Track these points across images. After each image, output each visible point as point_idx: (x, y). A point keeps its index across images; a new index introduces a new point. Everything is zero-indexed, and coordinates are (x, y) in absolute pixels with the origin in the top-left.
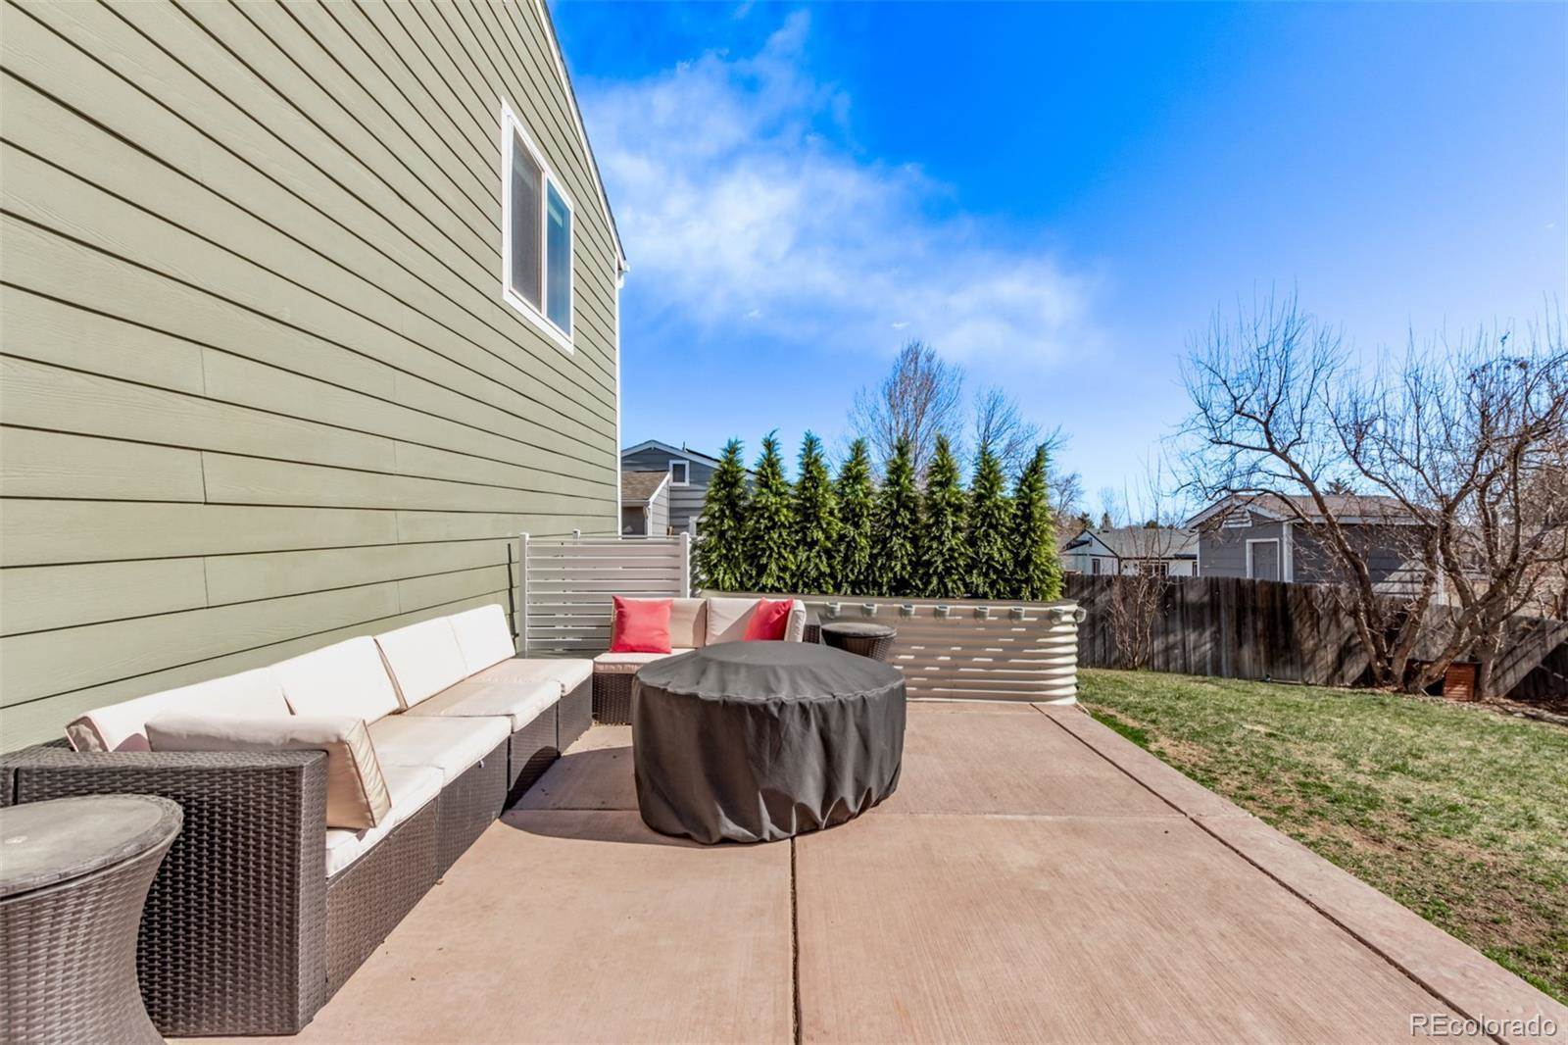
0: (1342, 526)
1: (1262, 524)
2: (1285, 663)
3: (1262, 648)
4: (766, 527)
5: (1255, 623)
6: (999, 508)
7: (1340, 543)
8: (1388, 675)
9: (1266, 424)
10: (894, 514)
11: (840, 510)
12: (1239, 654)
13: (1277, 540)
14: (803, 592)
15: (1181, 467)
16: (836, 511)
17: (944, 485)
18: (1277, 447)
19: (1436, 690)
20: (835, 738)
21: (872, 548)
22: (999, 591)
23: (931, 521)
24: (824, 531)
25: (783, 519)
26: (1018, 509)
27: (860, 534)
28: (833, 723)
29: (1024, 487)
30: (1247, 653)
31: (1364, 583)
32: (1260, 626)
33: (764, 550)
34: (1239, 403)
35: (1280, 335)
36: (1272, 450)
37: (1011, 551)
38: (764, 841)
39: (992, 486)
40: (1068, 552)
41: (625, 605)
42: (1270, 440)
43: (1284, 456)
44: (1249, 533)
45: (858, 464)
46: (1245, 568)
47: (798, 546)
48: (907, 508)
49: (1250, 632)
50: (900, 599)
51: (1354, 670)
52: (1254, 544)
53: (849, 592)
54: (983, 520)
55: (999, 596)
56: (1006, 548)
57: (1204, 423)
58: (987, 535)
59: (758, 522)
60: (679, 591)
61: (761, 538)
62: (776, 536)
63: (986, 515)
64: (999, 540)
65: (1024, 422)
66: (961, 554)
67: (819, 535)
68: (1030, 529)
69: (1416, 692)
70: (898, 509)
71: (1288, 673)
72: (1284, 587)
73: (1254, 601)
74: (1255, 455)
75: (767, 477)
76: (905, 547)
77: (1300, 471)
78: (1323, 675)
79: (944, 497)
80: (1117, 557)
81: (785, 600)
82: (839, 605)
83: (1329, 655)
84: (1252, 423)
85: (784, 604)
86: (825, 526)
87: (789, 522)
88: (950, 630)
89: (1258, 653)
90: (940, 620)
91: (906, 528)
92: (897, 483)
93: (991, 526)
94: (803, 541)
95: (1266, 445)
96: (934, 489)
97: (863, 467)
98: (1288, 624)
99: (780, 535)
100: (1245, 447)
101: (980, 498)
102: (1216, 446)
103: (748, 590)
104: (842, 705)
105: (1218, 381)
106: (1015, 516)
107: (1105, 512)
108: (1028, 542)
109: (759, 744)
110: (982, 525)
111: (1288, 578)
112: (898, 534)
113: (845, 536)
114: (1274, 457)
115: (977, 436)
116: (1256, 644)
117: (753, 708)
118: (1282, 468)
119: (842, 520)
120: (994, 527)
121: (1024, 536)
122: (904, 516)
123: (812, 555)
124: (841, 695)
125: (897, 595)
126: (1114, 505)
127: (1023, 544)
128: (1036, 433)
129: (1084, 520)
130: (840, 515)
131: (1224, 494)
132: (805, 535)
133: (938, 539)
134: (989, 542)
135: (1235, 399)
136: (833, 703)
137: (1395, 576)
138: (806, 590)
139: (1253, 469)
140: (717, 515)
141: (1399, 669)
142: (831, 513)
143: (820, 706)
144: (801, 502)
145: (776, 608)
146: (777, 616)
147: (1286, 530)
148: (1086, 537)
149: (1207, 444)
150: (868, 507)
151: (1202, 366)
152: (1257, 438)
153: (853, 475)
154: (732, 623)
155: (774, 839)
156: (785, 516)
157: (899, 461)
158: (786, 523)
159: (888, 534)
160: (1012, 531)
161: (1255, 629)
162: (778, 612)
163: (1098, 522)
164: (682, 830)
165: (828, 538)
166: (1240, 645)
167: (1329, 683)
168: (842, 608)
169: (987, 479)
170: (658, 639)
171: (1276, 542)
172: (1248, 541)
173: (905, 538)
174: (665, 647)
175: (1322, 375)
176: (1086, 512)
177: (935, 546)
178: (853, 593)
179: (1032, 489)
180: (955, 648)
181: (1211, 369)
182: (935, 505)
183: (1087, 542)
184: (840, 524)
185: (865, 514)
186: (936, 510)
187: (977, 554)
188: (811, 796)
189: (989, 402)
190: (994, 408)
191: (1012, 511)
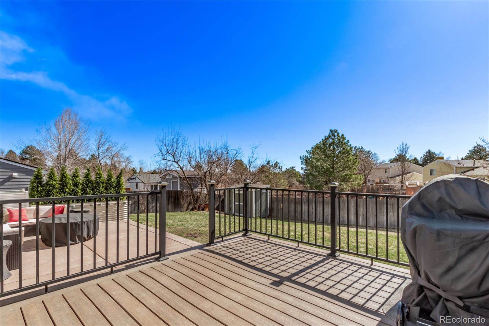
0: (188, 178)
1: (174, 177)
2: (177, 208)
3: (173, 205)
4: (52, 189)
5: (172, 199)
6: (112, 182)
7: (188, 182)
8: (195, 208)
9: (173, 156)
10: (87, 184)
11: (73, 184)
12: (168, 207)
13: (177, 181)
14: (63, 203)
15: (156, 164)
16: (71, 184)
17: (99, 178)
18: (176, 161)
19: (203, 210)
20: (89, 226)
21: (82, 192)
22: (113, 199)
23: (97, 186)
24: (69, 189)
25: (57, 187)
26: (117, 182)
27: (78, 189)
28: (89, 223)
29: (118, 178)
30: (170, 207)
31: (192, 190)
32: (173, 200)
33: (51, 194)
34: (168, 150)
35: (176, 136)
36: (175, 161)
37: (115, 191)
38: (77, 244)
39: (111, 178)
40: (128, 182)
41: (11, 210)
42: (174, 159)
43: (177, 163)
44: (172, 179)
45: (77, 173)
46: (171, 187)
47: (61, 193)
48: (90, 183)
49: (171, 202)
50: (90, 203)
51: (191, 207)
52: (173, 182)
53: (76, 202)
54: (109, 185)
55: (113, 200)
56: (114, 190)
57: (161, 154)
58: (110, 188)
59: (49, 187)
60: (26, 206)
61: (51, 191)
62: (55, 191)
63: (109, 184)
64: (113, 189)
65: (113, 141)
66: (104, 192)
67: (67, 190)
68: (119, 186)
69: (200, 211)
70: (88, 183)
71: (178, 210)
72: (177, 191)
73: (172, 195)
74: (172, 162)
75: (52, 176)
76: (90, 191)
77: (180, 166)
78: (185, 209)
79: (100, 180)
80: (143, 183)
81: (63, 205)
82: (75, 205)
83: (186, 205)
84: (171, 155)
85: (63, 206)
86: (69, 188)
87: (59, 187)
88: (102, 208)
89: (172, 206)
90: (100, 206)
91: (90, 187)
92: (88, 177)
93: (111, 186)
94: (63, 191)
95: (174, 160)
96: (97, 179)
97: (78, 174)
98: (178, 199)
99: (56, 190)
100: (170, 161)
101: (108, 180)
102: (163, 160)
103: (46, 204)
104: (90, 221)
105: (164, 145)
106: (116, 184)
107: (140, 167)
108: (119, 189)
109: (76, 229)
110: (109, 186)
111: (179, 190)
112: (89, 189)
113: (74, 190)
114: (175, 163)
115: (95, 144)
116: (172, 204)
117: (75, 223)
118: (177, 165)
119: (73, 186)
120: (112, 186)
121: (118, 188)
122: (90, 185)
123: (65, 194)
124: (90, 219)
125: (88, 202)
126: (143, 165)
127: (118, 189)
128: (117, 145)
129: (134, 170)
130: (73, 185)
131: (165, 171)
132: (63, 190)
133: (99, 189)
134: (110, 189)
135: (167, 150)
136: (89, 221)
137: (198, 188)
138: (64, 203)
139: (172, 165)
140: (36, 186)
141: (197, 206)
142: (70, 185)
143: (87, 221)
144: (61, 182)
145: (61, 207)
146: (61, 209)
147: (178, 179)
148: (134, 177)
149: (162, 159)
150: (80, 183)
151: (160, 141)
152: (172, 159)
153: (75, 176)
154: (45, 212)
155: (79, 243)
156: (57, 186)
157: (88, 172)
158: (58, 188)
159: (86, 189)
160: (116, 187)
161: (172, 201)
162: (61, 208)
163: (138, 170)
164: (60, 245)
165: (70, 190)
166: (169, 205)
167: (186, 211)
168: (75, 206)
169: (110, 176)
170: (25, 217)
171: (176, 182)
172: (171, 181)
173: (90, 189)
174: (27, 219)
175: (185, 146)
176: (134, 167)
177: (98, 191)
178: (77, 202)
179: (120, 178)
180: (103, 212)
181: (162, 142)
182: (97, 182)
183: (134, 178)
184: (73, 187)
185: (80, 184)
186: (98, 183)
187: (108, 192)
188: (85, 235)
189: (100, 133)
190: (102, 135)
191: (116, 183)
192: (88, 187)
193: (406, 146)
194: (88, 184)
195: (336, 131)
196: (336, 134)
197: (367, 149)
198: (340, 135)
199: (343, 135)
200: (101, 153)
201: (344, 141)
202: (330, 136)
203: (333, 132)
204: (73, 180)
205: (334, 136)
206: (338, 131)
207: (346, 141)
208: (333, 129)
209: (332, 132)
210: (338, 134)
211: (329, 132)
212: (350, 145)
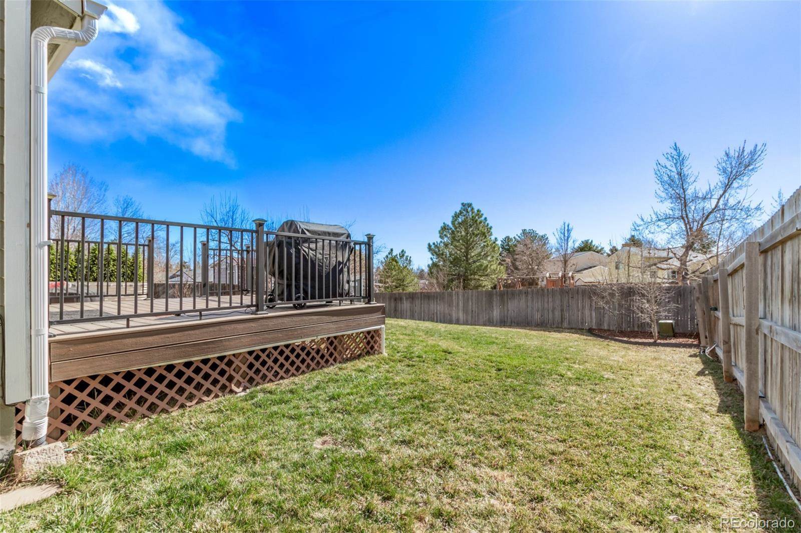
110: (122, 264)
181: (212, 216)
185: (84, 261)
189: (124, 205)
190: (127, 207)
191: (131, 261)
192: (95, 264)
193: (568, 226)
194: (95, 261)
195: (470, 205)
196: (469, 209)
197: (541, 233)
198: (475, 210)
199: (478, 211)
200: (126, 235)
201: (481, 219)
202: (461, 213)
203: (466, 207)
204: (75, 256)
205: (467, 212)
206: (473, 205)
207: (483, 218)
208: (465, 202)
209: (464, 206)
210: (473, 209)
211: (461, 206)
212: (488, 224)
